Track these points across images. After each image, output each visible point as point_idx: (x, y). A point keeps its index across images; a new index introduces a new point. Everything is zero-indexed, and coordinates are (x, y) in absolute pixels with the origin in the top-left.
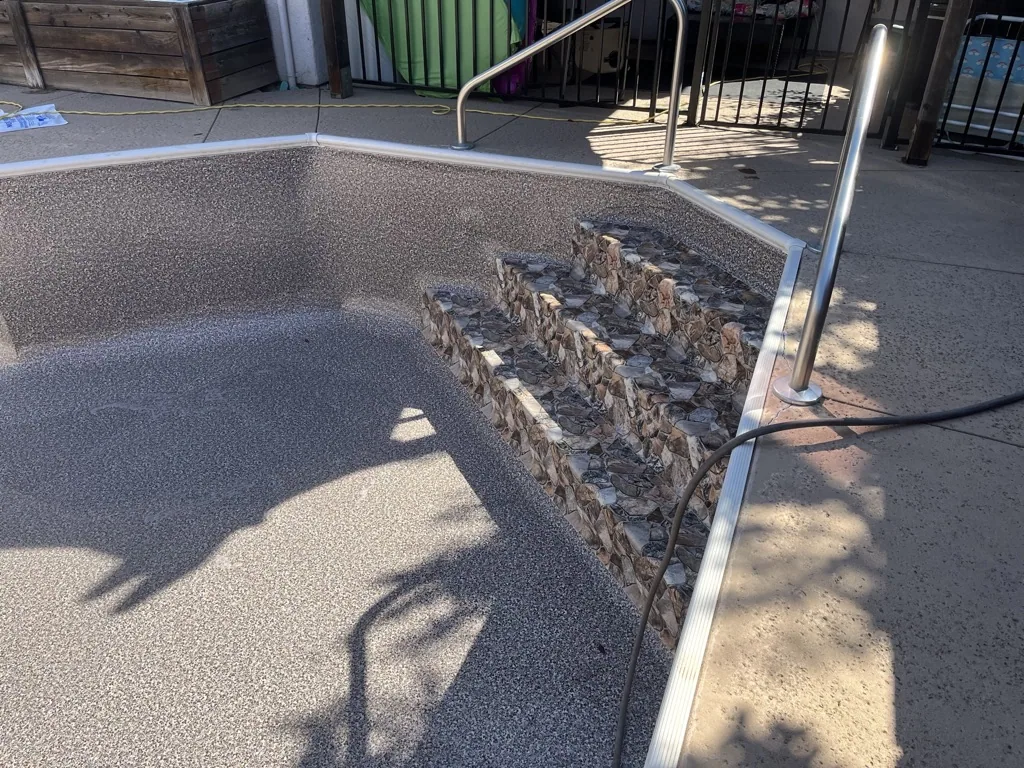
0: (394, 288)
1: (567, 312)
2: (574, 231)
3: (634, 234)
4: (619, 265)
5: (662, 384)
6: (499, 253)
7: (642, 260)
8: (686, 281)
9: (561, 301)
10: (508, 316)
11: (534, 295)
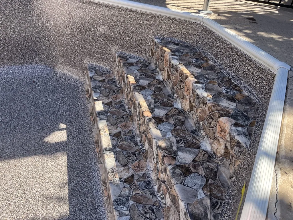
0: (74, 63)
1: (137, 88)
2: (152, 44)
3: (181, 48)
4: (168, 65)
5: (174, 148)
6: (118, 52)
7: (180, 64)
8: (202, 81)
9: (137, 81)
10: (118, 83)
11: (125, 75)
